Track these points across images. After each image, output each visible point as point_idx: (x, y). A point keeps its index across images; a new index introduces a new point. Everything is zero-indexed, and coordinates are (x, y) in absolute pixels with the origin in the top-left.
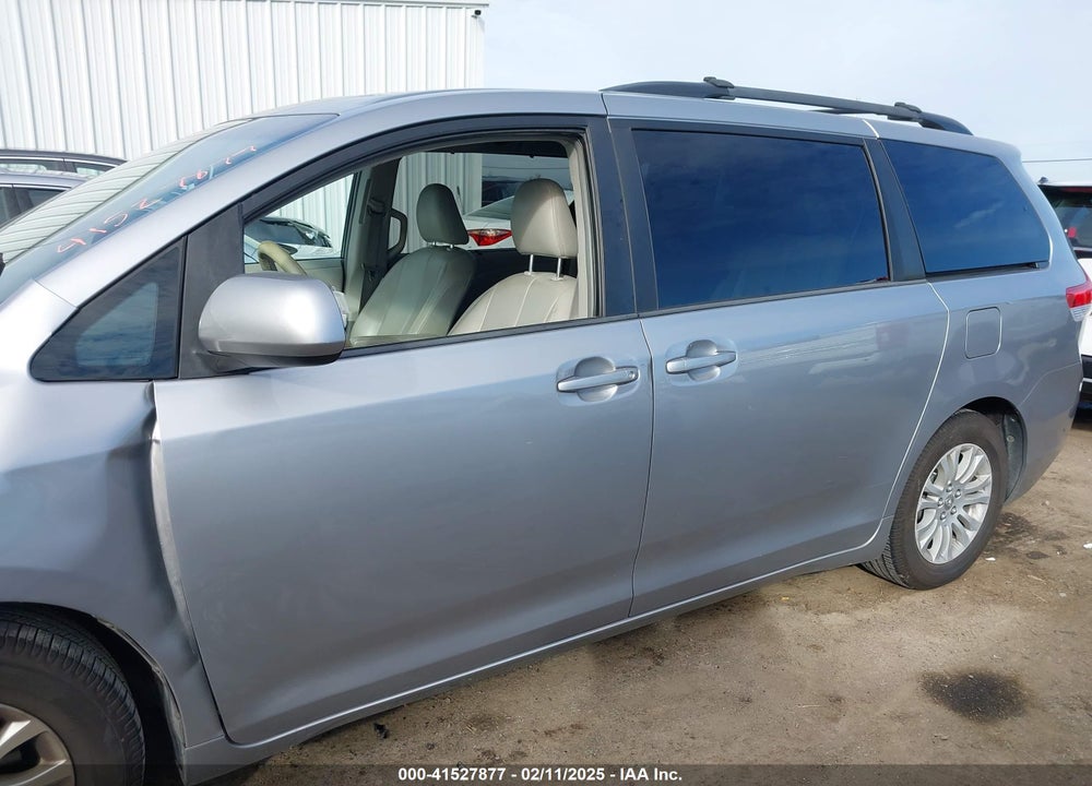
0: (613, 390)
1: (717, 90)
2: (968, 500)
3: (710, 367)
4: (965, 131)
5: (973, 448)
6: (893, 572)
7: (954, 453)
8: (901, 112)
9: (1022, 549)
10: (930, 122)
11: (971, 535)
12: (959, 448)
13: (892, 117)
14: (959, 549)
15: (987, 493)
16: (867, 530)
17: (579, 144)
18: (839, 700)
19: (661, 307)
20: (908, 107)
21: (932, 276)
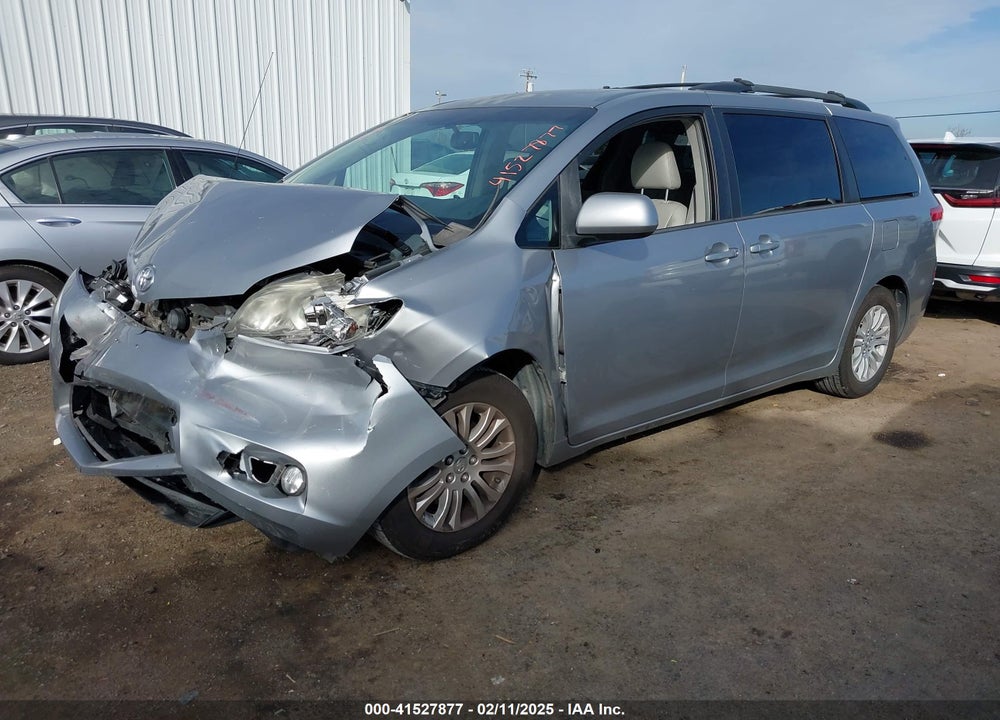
0: (728, 261)
1: (744, 87)
2: (877, 342)
3: (768, 251)
4: (868, 110)
5: (881, 308)
6: (839, 386)
7: (871, 311)
8: (832, 97)
9: (901, 378)
10: (850, 104)
11: (879, 364)
12: (874, 308)
13: (826, 101)
14: (873, 373)
15: (887, 338)
16: (830, 354)
17: (697, 123)
18: (830, 445)
19: (744, 215)
20: (837, 94)
21: (864, 200)
